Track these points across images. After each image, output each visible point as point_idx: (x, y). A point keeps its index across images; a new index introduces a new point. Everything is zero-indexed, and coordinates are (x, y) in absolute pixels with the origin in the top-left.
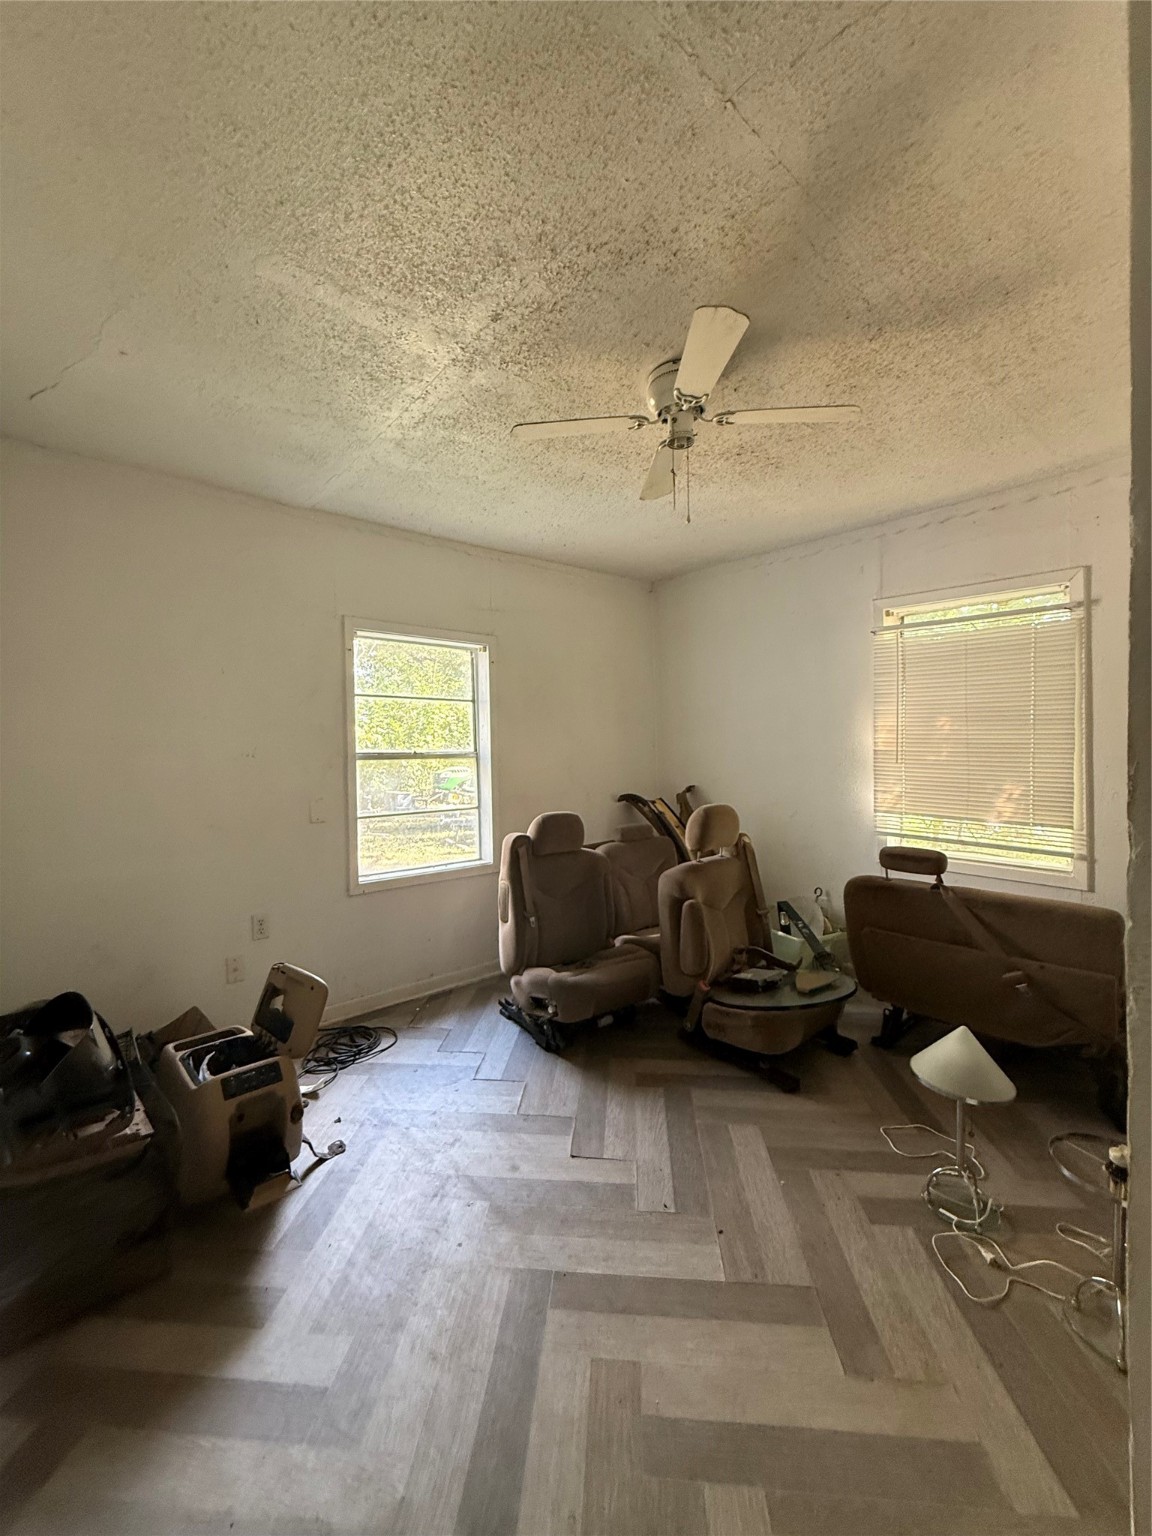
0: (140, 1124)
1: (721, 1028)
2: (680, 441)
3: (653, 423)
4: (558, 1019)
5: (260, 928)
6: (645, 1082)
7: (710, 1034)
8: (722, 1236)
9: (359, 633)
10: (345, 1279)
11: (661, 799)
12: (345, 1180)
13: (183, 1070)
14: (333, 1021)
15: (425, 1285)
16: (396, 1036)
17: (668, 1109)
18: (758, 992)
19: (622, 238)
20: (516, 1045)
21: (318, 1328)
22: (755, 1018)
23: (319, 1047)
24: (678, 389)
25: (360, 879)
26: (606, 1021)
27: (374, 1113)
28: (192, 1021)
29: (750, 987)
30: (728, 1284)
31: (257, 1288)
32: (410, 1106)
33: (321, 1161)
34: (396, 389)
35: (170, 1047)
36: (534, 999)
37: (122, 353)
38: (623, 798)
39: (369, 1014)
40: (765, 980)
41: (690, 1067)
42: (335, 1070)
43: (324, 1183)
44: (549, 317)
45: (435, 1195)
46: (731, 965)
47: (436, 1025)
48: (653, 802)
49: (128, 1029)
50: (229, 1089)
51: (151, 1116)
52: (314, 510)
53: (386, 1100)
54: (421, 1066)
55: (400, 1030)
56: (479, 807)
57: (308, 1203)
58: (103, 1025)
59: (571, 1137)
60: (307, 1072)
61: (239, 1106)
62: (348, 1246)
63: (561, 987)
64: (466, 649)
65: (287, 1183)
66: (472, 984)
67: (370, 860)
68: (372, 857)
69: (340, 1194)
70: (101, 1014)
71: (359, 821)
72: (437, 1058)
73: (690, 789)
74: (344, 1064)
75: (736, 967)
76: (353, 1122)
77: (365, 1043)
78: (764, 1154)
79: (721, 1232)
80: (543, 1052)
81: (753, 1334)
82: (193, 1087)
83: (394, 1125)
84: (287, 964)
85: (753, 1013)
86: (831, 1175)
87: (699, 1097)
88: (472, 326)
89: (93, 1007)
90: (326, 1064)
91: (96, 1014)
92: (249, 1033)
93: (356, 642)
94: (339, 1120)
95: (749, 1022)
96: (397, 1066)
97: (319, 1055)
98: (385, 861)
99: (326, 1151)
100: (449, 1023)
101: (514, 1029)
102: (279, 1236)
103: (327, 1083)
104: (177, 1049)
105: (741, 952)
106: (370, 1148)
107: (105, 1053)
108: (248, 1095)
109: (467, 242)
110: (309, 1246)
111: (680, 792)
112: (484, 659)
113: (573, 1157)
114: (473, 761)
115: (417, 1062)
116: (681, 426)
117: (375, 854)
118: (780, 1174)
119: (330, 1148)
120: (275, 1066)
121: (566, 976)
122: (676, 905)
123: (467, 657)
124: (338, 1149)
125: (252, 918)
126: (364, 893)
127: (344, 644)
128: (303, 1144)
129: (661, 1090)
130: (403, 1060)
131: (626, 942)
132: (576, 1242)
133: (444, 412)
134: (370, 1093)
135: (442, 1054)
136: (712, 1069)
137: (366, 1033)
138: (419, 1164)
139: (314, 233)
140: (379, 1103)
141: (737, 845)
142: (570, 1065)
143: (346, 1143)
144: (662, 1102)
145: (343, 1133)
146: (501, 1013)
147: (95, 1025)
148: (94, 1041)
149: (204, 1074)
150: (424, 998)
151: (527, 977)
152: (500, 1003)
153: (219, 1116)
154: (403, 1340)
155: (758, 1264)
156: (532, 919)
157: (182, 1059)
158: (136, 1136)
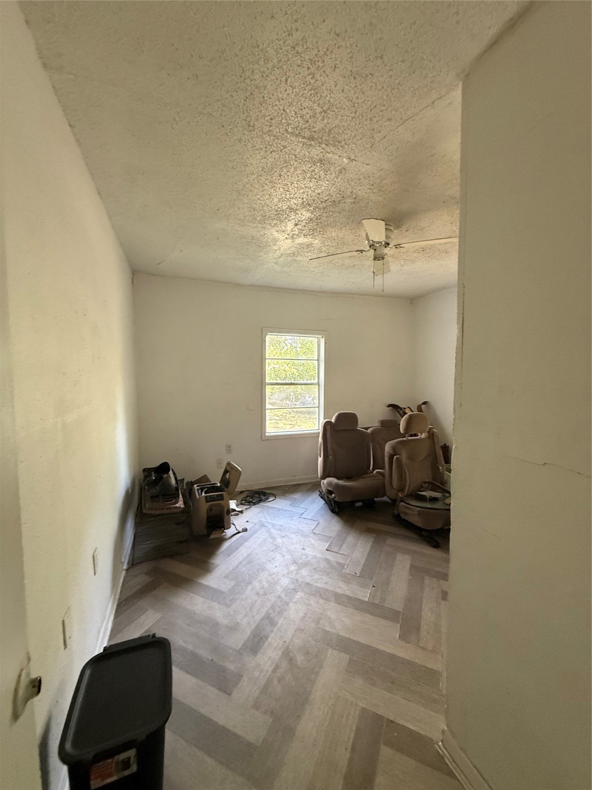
0: (180, 504)
1: (406, 514)
2: (378, 258)
3: (368, 251)
4: (336, 499)
5: (229, 449)
6: (368, 531)
7: (402, 516)
8: (374, 588)
9: (268, 334)
10: (237, 567)
11: (409, 407)
12: (246, 540)
13: (197, 493)
14: (254, 488)
15: (261, 575)
16: (275, 497)
17: (373, 542)
18: (426, 501)
19: (333, 198)
20: (321, 508)
21: (226, 577)
22: (418, 511)
23: (247, 497)
24: (372, 241)
25: (266, 434)
26: (359, 504)
27: (260, 521)
28: (204, 479)
29: (423, 499)
30: (368, 602)
31: (211, 563)
32: (273, 522)
33: (239, 533)
34: (268, 248)
35: (195, 486)
36: (328, 490)
37: (181, 251)
38: (389, 406)
39: (269, 488)
40: (431, 496)
41: (393, 529)
42: (250, 505)
43: (238, 539)
44: (317, 221)
45: (273, 551)
46: (421, 488)
47: (291, 496)
48: (405, 408)
49: (183, 478)
50: (208, 500)
51: (185, 503)
52: (251, 285)
53: (265, 517)
54: (281, 509)
55: (278, 495)
56: (318, 407)
57: (231, 544)
58: (174, 474)
59: (329, 544)
60: (242, 504)
61: (210, 506)
62: (241, 559)
63: (337, 486)
64: (315, 337)
65: (222, 533)
66: (312, 483)
67: (291, 426)
68: (292, 424)
69: (241, 544)
70: (173, 469)
71: (267, 410)
72: (289, 508)
73: (425, 403)
74: (254, 504)
75: (422, 490)
76: (252, 523)
77: (263, 498)
78: (408, 566)
79: (374, 586)
80: (330, 512)
81: (368, 618)
82: (198, 497)
83: (266, 527)
84: (231, 462)
85: (418, 509)
86: (435, 580)
87: (390, 541)
88: (289, 228)
89: (171, 466)
90: (248, 503)
91: (172, 470)
92: (219, 485)
93: (267, 337)
94: (248, 522)
95: (416, 513)
96: (272, 508)
97: (248, 499)
98: (297, 427)
99: (241, 530)
100: (297, 496)
101: (323, 502)
102: (221, 551)
103: (246, 509)
104: (197, 486)
105: (426, 483)
106: (255, 532)
107: (173, 481)
108: (213, 503)
109: (279, 208)
110: (229, 555)
111: (419, 404)
112: (322, 341)
113: (327, 550)
114: (317, 386)
115: (280, 508)
116: (378, 252)
117: (293, 423)
118: (411, 574)
119: (243, 529)
120: (222, 495)
121: (341, 482)
122: (391, 457)
123: (316, 340)
124: (245, 530)
125: (226, 445)
126: (268, 440)
127: (262, 338)
128: (232, 525)
129: (374, 535)
130: (275, 506)
131: (377, 472)
132: (316, 576)
133: (289, 252)
134: (261, 515)
135: (291, 506)
136: (403, 531)
137: (265, 494)
138: (271, 540)
139: (230, 215)
140: (263, 519)
141: (429, 432)
142: (339, 519)
143: (248, 529)
144: (372, 540)
145: (248, 526)
146: (319, 495)
147: (171, 473)
148: (170, 477)
149: (203, 494)
150: (291, 485)
151: (325, 481)
152: (320, 491)
153: (204, 507)
154: (250, 587)
155: (383, 600)
156: (331, 457)
157: (197, 489)
158: (180, 507)
